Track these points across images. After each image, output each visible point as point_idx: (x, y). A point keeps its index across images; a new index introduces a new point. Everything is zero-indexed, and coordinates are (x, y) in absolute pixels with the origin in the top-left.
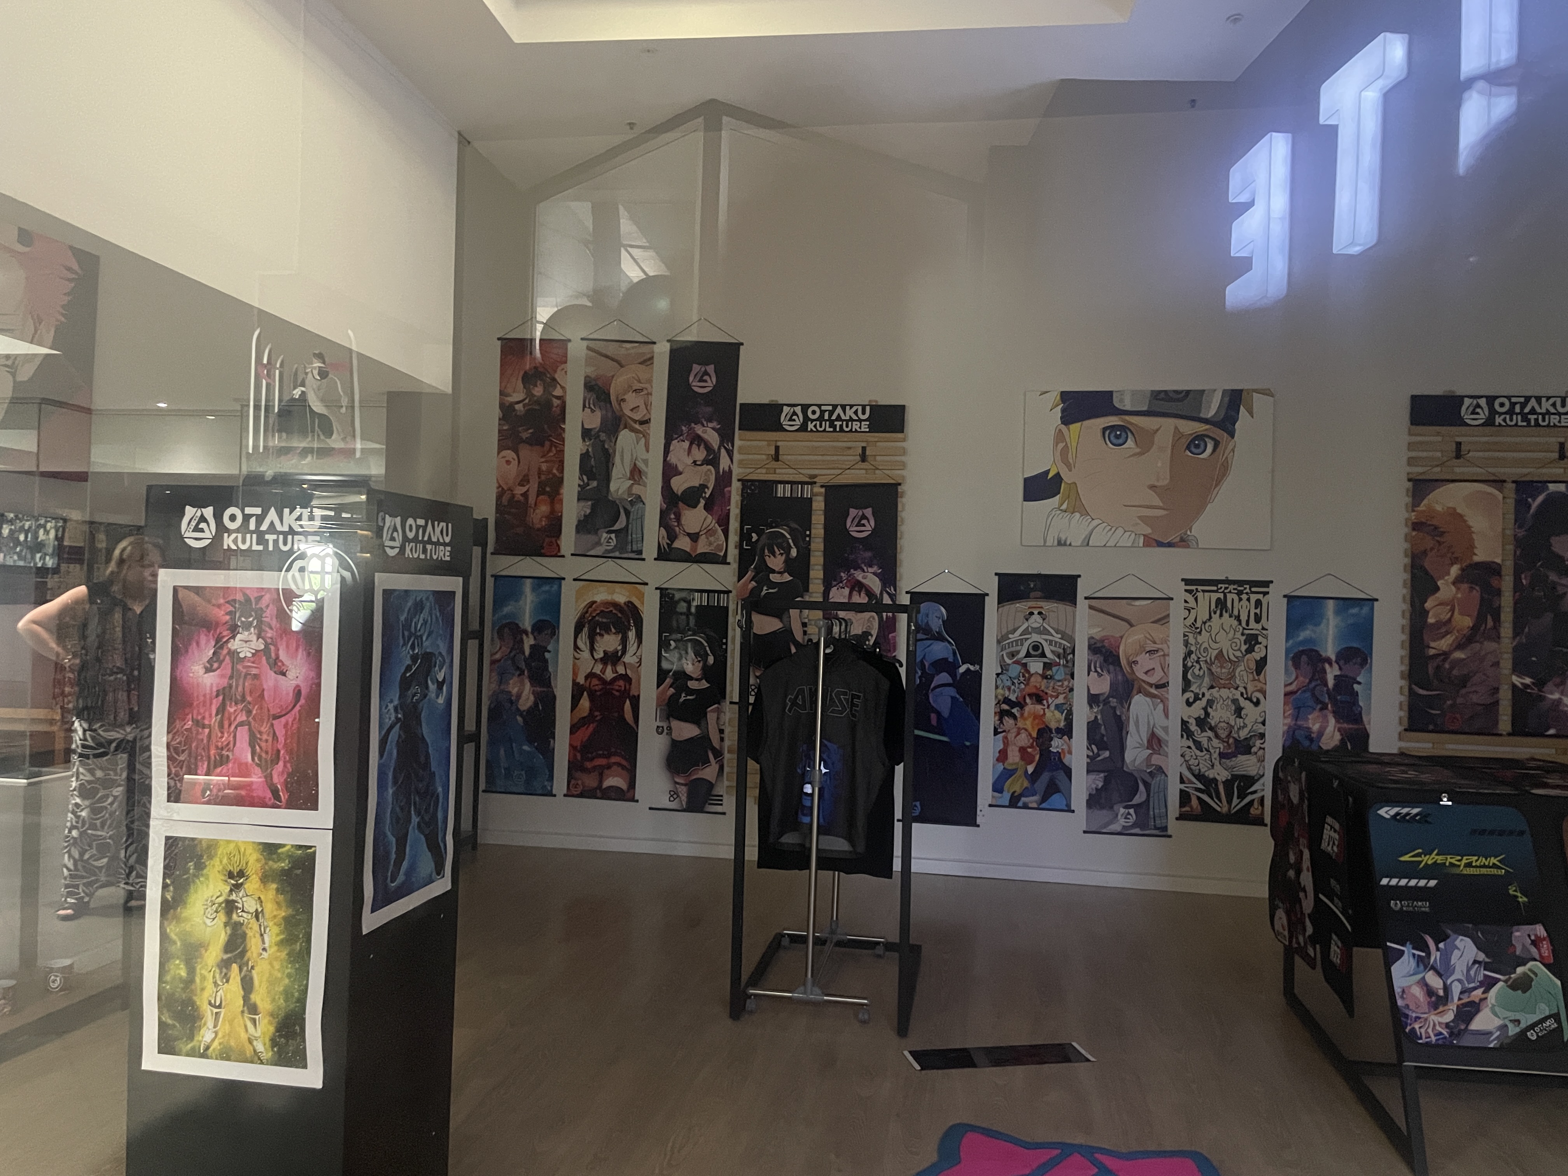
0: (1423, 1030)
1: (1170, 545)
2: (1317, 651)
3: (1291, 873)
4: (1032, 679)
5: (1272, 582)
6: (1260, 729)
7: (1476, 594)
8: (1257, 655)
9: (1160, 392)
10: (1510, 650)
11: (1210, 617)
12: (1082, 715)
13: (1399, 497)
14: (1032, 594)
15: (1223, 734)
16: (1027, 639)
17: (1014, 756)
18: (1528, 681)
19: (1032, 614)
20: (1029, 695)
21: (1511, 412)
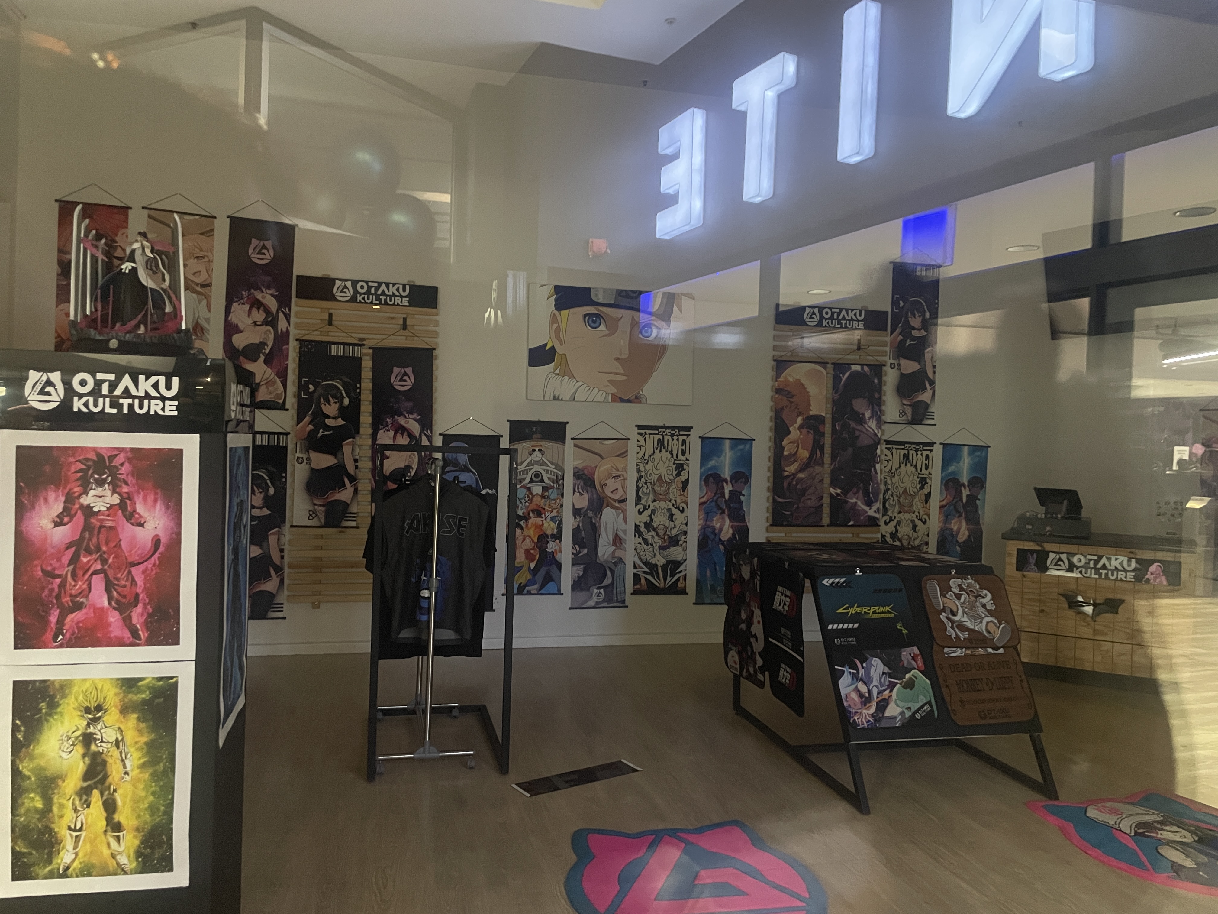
0: (860, 720)
1: (629, 401)
2: (718, 474)
4: (535, 499)
5: (692, 428)
6: (684, 528)
7: (811, 436)
8: (683, 478)
9: (623, 291)
10: (829, 472)
11: (654, 452)
12: (569, 523)
13: (769, 372)
14: (535, 436)
15: (661, 533)
16: (530, 469)
17: (520, 556)
18: (839, 491)
19: (534, 450)
20: (533, 511)
21: (832, 318)
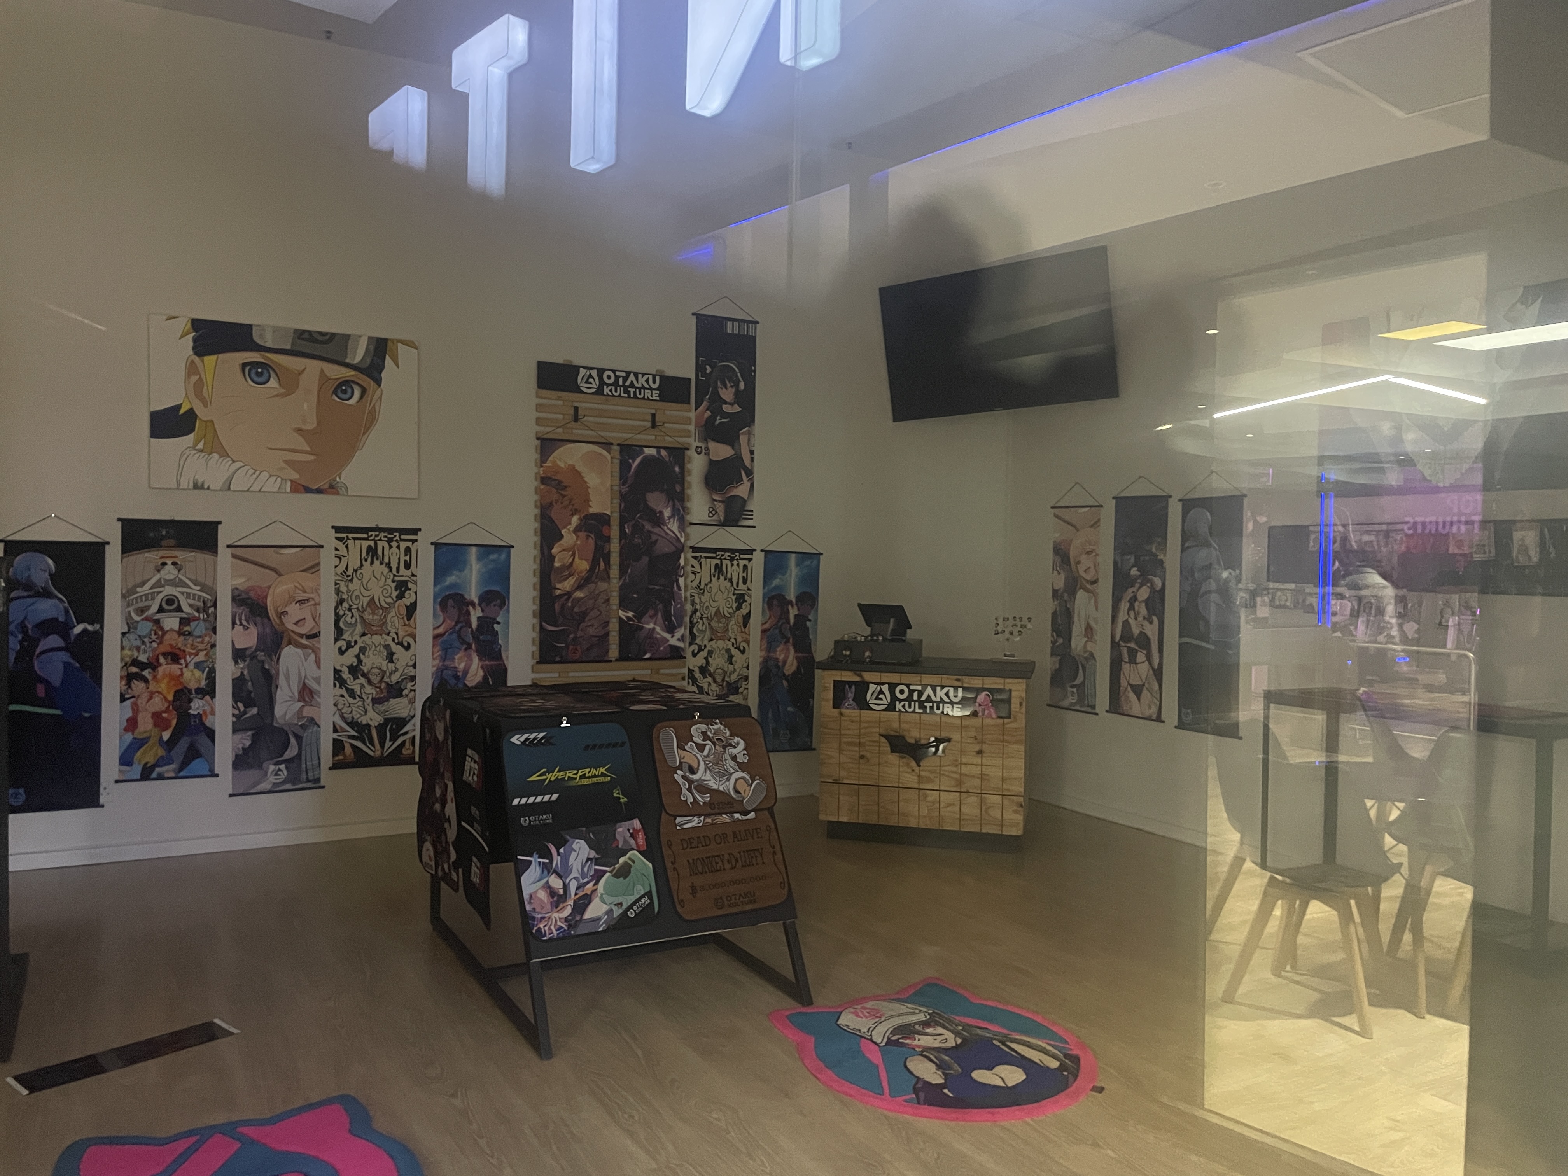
0: (546, 928)
1: (319, 491)
2: (462, 595)
3: (437, 806)
4: (167, 637)
5: (420, 530)
6: (411, 671)
7: (591, 542)
8: (408, 600)
9: (305, 331)
10: (617, 589)
11: (362, 565)
13: (531, 454)
14: (164, 543)
15: (376, 680)
16: (159, 593)
17: (146, 724)
18: (630, 614)
19: (164, 564)
20: (165, 655)
21: (616, 384)
